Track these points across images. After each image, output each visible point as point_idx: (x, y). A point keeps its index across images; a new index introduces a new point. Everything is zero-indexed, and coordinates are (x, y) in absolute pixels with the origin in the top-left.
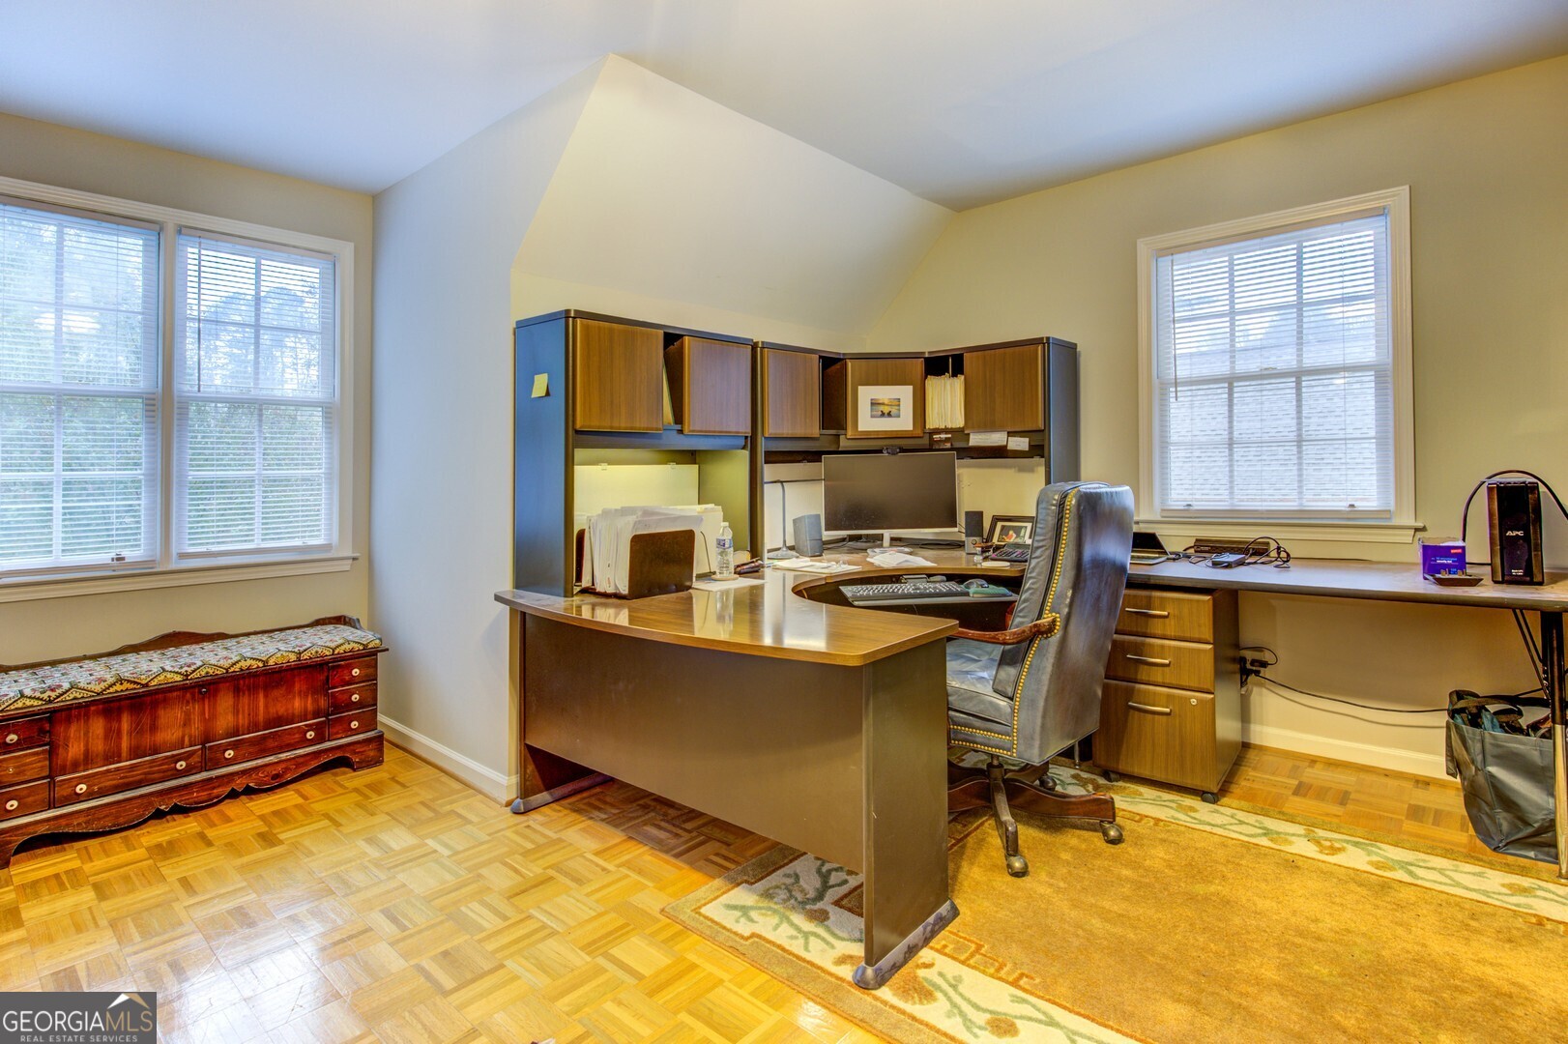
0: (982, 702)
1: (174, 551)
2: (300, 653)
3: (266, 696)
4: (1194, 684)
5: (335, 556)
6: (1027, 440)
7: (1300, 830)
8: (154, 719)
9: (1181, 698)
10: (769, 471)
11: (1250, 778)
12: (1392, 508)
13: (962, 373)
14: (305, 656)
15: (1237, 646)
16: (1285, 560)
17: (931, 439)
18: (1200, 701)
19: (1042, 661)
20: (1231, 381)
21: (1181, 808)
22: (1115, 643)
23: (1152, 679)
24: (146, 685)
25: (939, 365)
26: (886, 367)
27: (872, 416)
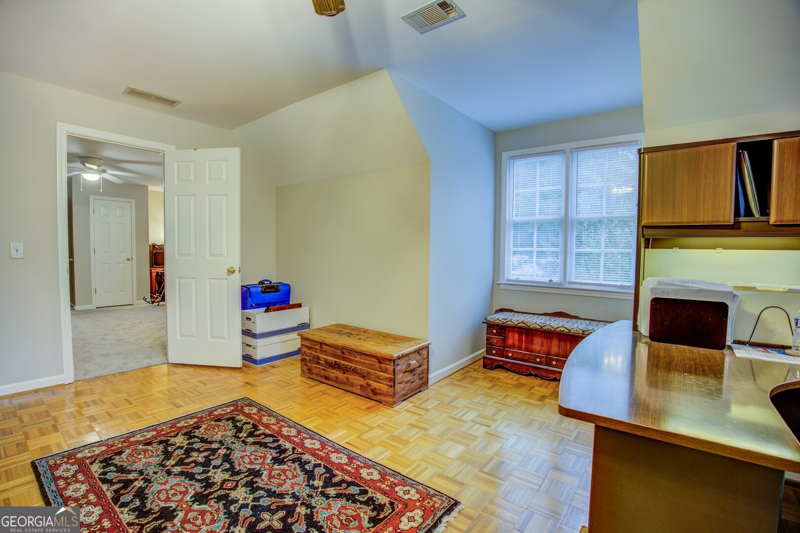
2: (584, 331)
3: (570, 345)
24: (529, 326)
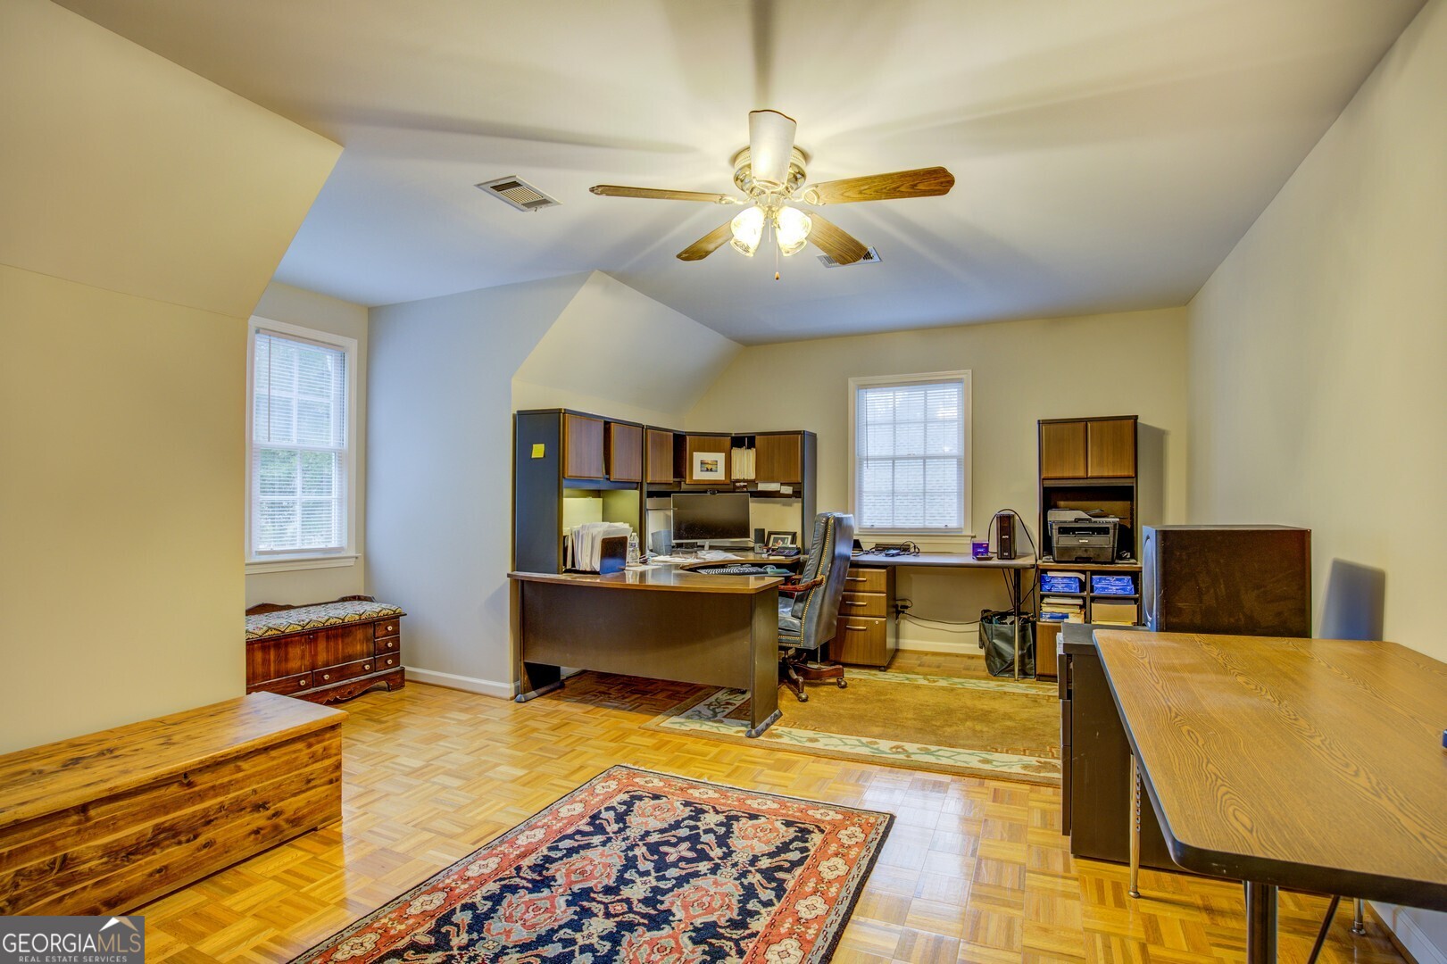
0: (786, 621)
1: (254, 550)
2: (360, 615)
3: (343, 642)
4: (877, 614)
5: (345, 555)
6: (791, 488)
7: (921, 677)
8: (287, 654)
9: (871, 621)
10: (649, 503)
11: (900, 661)
12: (963, 527)
13: (754, 447)
14: (363, 617)
15: (895, 599)
16: (917, 553)
17: (734, 485)
18: (879, 622)
19: (816, 597)
20: (894, 459)
21: (870, 674)
22: (843, 597)
23: (858, 613)
24: (283, 632)
25: (739, 441)
26: (710, 441)
27: (702, 471)
